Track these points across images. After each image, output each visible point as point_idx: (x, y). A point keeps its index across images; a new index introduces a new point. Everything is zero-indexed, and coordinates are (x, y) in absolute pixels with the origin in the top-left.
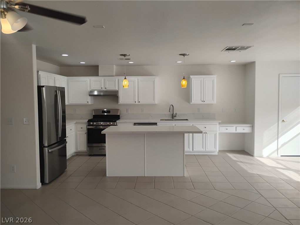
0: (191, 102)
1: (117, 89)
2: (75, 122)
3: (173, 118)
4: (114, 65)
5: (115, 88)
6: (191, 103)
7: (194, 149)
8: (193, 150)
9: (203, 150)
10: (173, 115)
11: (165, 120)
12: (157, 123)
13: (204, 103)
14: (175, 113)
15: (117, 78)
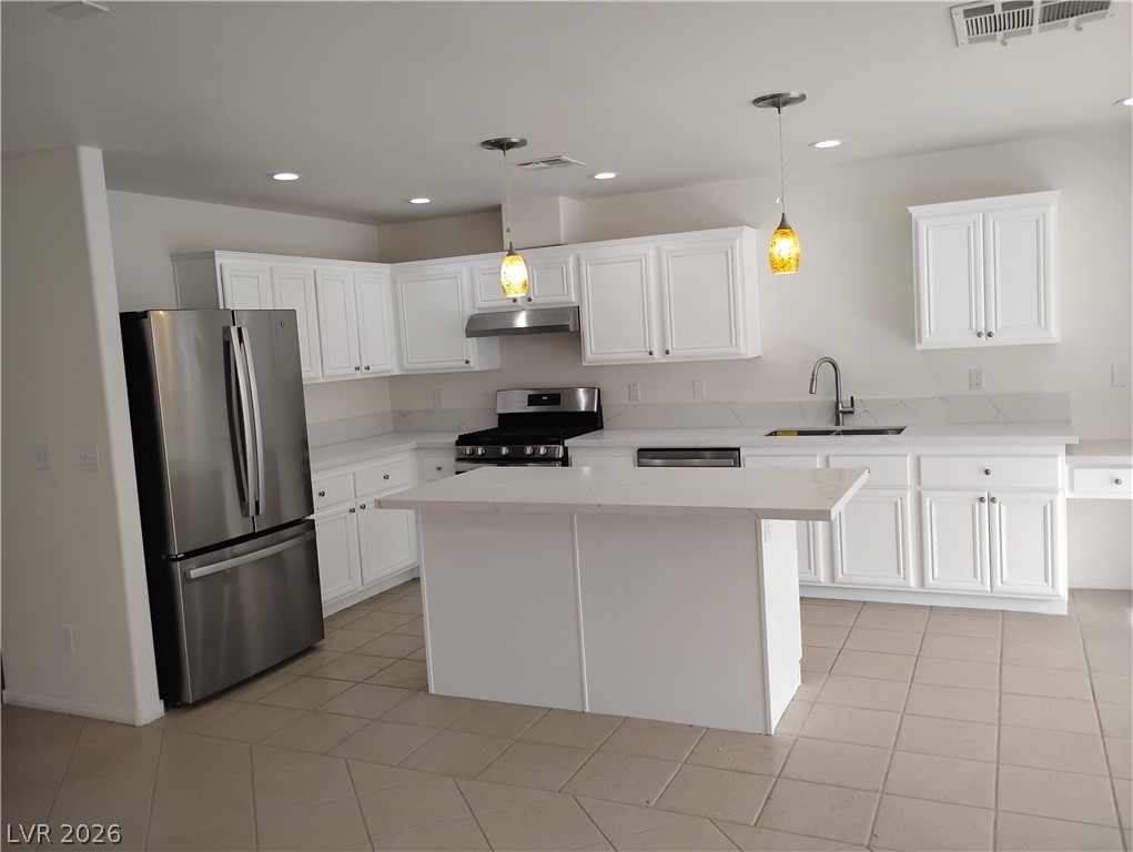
0: (920, 342)
1: (573, 299)
2: (413, 444)
3: (838, 423)
4: (561, 198)
5: (565, 299)
6: (918, 347)
7: (930, 580)
8: (922, 582)
9: (978, 586)
10: (837, 407)
11: (801, 433)
12: (738, 449)
13: (991, 342)
14: (845, 398)
15: (569, 255)
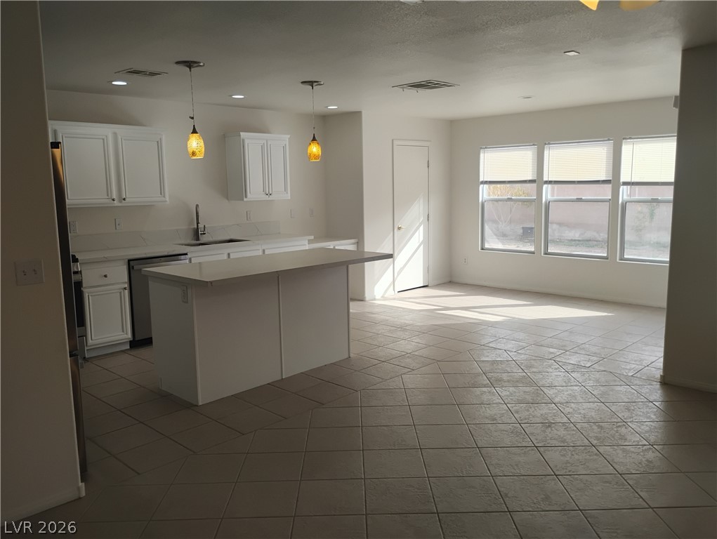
0: (246, 197)
3: (198, 239)
6: (245, 199)
10: (197, 231)
12: (187, 254)
13: (271, 198)
14: (201, 226)
